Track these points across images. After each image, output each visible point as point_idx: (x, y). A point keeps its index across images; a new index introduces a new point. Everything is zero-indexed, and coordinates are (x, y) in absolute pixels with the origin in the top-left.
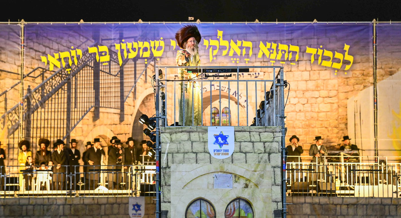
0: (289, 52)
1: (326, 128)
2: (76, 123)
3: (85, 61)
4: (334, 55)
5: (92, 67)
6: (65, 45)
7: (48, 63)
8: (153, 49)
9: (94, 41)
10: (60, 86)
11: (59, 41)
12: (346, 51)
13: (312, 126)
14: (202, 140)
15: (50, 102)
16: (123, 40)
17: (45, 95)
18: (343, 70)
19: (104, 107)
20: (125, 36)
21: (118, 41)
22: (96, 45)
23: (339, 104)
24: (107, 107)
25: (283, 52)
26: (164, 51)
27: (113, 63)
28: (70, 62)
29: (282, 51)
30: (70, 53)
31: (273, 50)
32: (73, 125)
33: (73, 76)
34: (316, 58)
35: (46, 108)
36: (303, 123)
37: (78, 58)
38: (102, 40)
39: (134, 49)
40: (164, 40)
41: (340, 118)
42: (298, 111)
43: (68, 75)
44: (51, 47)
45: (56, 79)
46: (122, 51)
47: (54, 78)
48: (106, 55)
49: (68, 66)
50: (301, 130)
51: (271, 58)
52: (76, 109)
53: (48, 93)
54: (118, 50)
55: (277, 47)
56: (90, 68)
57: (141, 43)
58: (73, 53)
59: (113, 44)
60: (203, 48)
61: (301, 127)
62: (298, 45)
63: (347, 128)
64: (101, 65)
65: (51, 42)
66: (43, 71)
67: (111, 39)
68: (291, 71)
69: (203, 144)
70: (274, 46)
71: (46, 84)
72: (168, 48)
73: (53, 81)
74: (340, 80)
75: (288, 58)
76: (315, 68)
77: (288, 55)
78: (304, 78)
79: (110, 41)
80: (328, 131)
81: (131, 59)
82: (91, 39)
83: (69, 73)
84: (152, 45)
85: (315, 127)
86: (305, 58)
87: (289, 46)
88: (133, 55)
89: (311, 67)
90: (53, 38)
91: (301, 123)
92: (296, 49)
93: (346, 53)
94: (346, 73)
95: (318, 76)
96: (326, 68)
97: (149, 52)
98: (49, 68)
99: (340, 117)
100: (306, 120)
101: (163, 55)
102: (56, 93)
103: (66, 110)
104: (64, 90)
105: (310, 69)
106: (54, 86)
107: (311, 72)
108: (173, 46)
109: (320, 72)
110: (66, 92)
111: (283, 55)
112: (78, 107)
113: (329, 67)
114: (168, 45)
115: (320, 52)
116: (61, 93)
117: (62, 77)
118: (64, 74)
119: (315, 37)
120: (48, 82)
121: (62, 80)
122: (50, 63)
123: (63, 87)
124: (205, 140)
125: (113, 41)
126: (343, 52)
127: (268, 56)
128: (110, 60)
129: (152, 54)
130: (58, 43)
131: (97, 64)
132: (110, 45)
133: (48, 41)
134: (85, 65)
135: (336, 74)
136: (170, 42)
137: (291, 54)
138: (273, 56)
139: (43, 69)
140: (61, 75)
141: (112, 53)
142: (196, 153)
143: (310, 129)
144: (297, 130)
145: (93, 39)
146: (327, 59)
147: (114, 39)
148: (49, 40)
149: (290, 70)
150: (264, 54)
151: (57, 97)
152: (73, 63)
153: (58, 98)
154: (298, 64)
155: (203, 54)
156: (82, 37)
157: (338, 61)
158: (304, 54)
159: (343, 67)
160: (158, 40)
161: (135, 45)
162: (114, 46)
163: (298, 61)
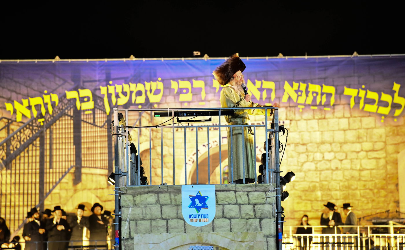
0: (322, 94)
1: (371, 190)
2: (51, 187)
3: (62, 109)
4: (380, 96)
5: (71, 117)
6: (36, 88)
7: (15, 112)
8: (148, 93)
9: (73, 83)
10: (31, 141)
11: (28, 83)
12: (395, 92)
13: (353, 187)
14: (174, 203)
15: (18, 161)
16: (111, 82)
17: (12, 152)
18: (391, 115)
19: (87, 167)
20: (113, 76)
21: (105, 83)
22: (76, 89)
23: (387, 159)
24: (91, 167)
25: (315, 95)
26: (163, 96)
27: (98, 111)
28: (43, 111)
29: (313, 93)
30: (43, 99)
31: (302, 92)
32: (48, 191)
33: (47, 128)
34: (357, 101)
35: (13, 168)
36: (341, 184)
37: (53, 104)
38: (84, 82)
39: (125, 94)
40: (162, 81)
41: (389, 178)
42: (334, 168)
43: (40, 126)
44: (18, 91)
45: (26, 132)
46: (109, 96)
47: (22, 131)
48: (88, 100)
49: (40, 116)
50: (338, 193)
51: (299, 102)
52: (51, 170)
53: (15, 149)
54: (104, 95)
55: (307, 87)
56: (69, 118)
57: (133, 86)
58: (47, 99)
59: (98, 88)
60: (212, 90)
61: (338, 188)
62: (333, 86)
63: (398, 190)
64: (82, 113)
65: (18, 85)
66: (8, 122)
67: (95, 81)
68: (325, 118)
69: (175, 207)
70: (303, 86)
71: (12, 138)
72: (167, 91)
73: (22, 135)
74: (388, 129)
75: (321, 102)
76: (356, 114)
77: (321, 98)
78: (342, 127)
79: (94, 84)
80: (374, 193)
81: (121, 106)
82: (69, 81)
83: (42, 124)
84: (148, 88)
85: (356, 189)
86: (343, 101)
87: (322, 87)
88: (123, 100)
89: (351, 113)
90: (21, 80)
91: (339, 184)
92: (331, 89)
93: (396, 95)
94: (395, 120)
95: (360, 124)
96: (370, 114)
97: (144, 96)
98: (16, 119)
99: (388, 176)
100: (344, 180)
101: (161, 100)
102: (26, 150)
103: (38, 171)
104: (36, 146)
105: (349, 115)
106: (23, 141)
107: (351, 119)
108: (174, 89)
109: (363, 119)
110: (38, 148)
111: (315, 99)
112: (54, 167)
113: (373, 113)
114: (167, 88)
115: (362, 93)
116: (32, 150)
117: (33, 129)
118: (35, 126)
119: (356, 75)
120: (15, 136)
121: (32, 133)
122: (18, 112)
123: (34, 142)
124: (178, 203)
125: (98, 83)
126: (392, 93)
127: (295, 100)
128: (95, 107)
129: (147, 99)
130: (26, 87)
131: (78, 113)
132: (93, 88)
133: (14, 84)
134: (63, 114)
135: (382, 121)
136: (170, 84)
137: (324, 96)
138: (301, 100)
139: (8, 119)
140: (31, 128)
141: (97, 98)
142: (167, 220)
143: (350, 192)
144: (333, 193)
145: (73, 80)
146: (371, 102)
147: (99, 81)
148: (16, 82)
149: (323, 116)
150: (290, 98)
151: (26, 155)
152: (47, 112)
153: (28, 156)
154: (334, 109)
155: (213, 98)
156: (57, 79)
157: (386, 105)
158: (342, 96)
159: (392, 112)
160: (155, 81)
161: (126, 88)
162: (100, 89)
163: (334, 105)
